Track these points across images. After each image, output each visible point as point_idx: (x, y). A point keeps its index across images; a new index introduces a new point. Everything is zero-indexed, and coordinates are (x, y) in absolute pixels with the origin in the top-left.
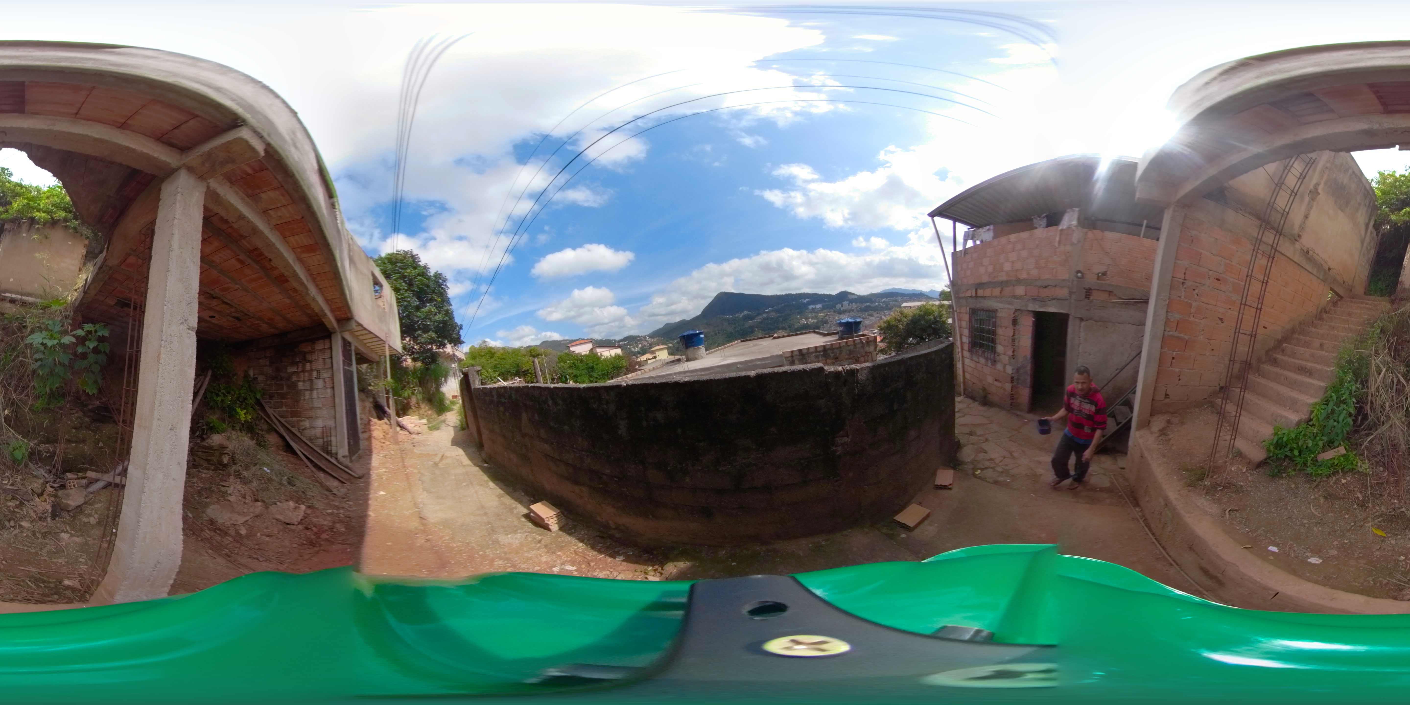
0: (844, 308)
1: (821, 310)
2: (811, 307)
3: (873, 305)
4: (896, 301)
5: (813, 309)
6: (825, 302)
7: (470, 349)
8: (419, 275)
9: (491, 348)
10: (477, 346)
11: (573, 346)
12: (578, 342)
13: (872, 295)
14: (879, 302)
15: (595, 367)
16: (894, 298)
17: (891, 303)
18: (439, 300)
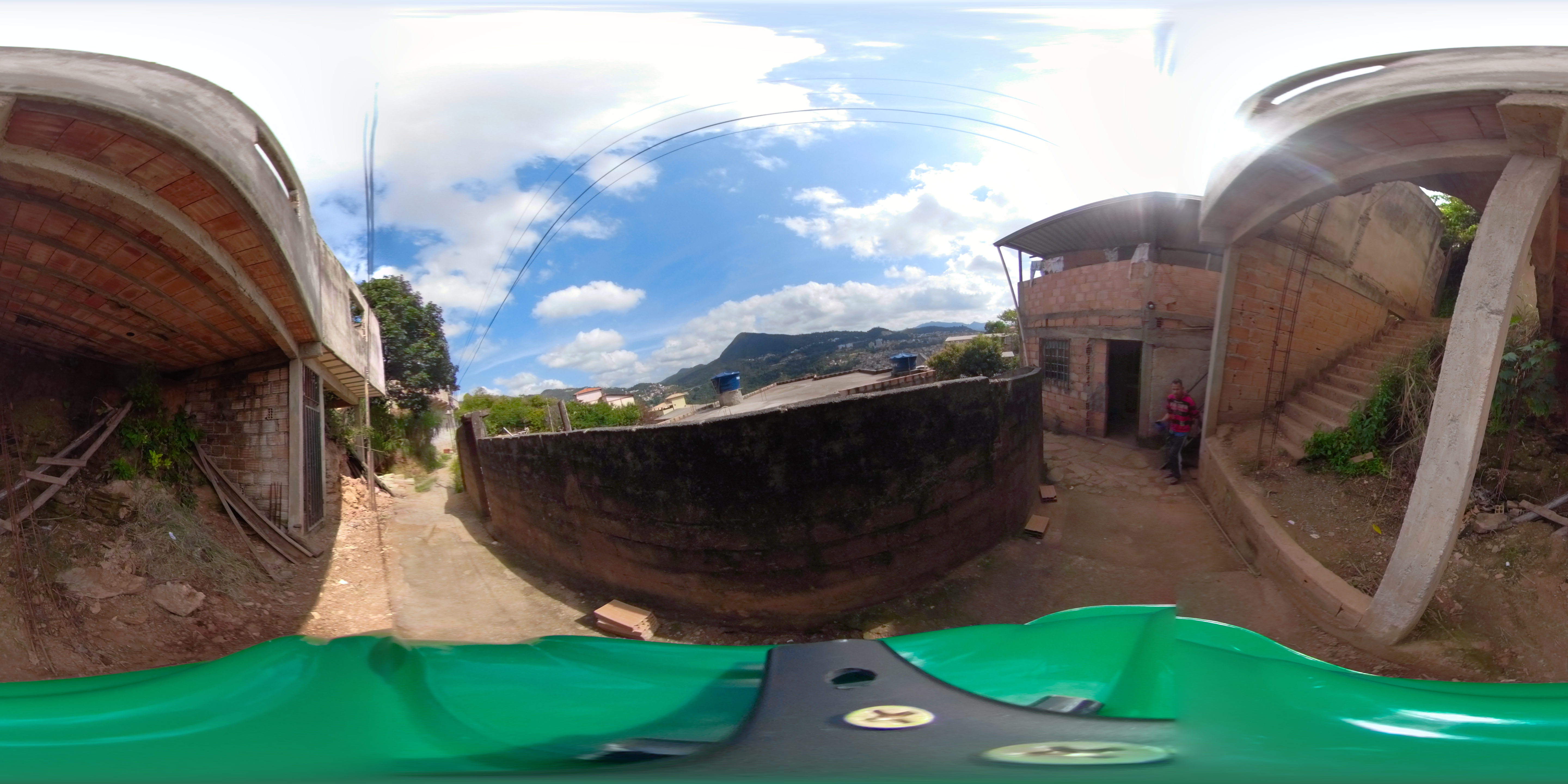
0: (878, 346)
1: (853, 350)
2: (841, 346)
3: (909, 342)
4: (935, 336)
5: (843, 348)
6: (856, 340)
7: (465, 397)
8: (409, 304)
9: (489, 396)
10: (472, 394)
11: (580, 394)
12: (585, 391)
13: (908, 330)
14: (916, 338)
15: (606, 418)
16: (933, 333)
17: (930, 338)
18: (433, 334)
